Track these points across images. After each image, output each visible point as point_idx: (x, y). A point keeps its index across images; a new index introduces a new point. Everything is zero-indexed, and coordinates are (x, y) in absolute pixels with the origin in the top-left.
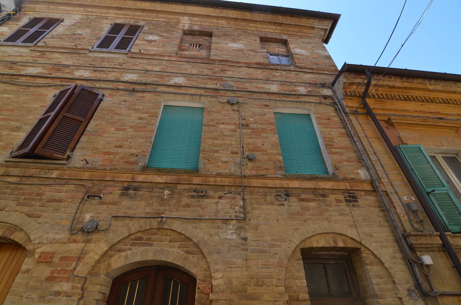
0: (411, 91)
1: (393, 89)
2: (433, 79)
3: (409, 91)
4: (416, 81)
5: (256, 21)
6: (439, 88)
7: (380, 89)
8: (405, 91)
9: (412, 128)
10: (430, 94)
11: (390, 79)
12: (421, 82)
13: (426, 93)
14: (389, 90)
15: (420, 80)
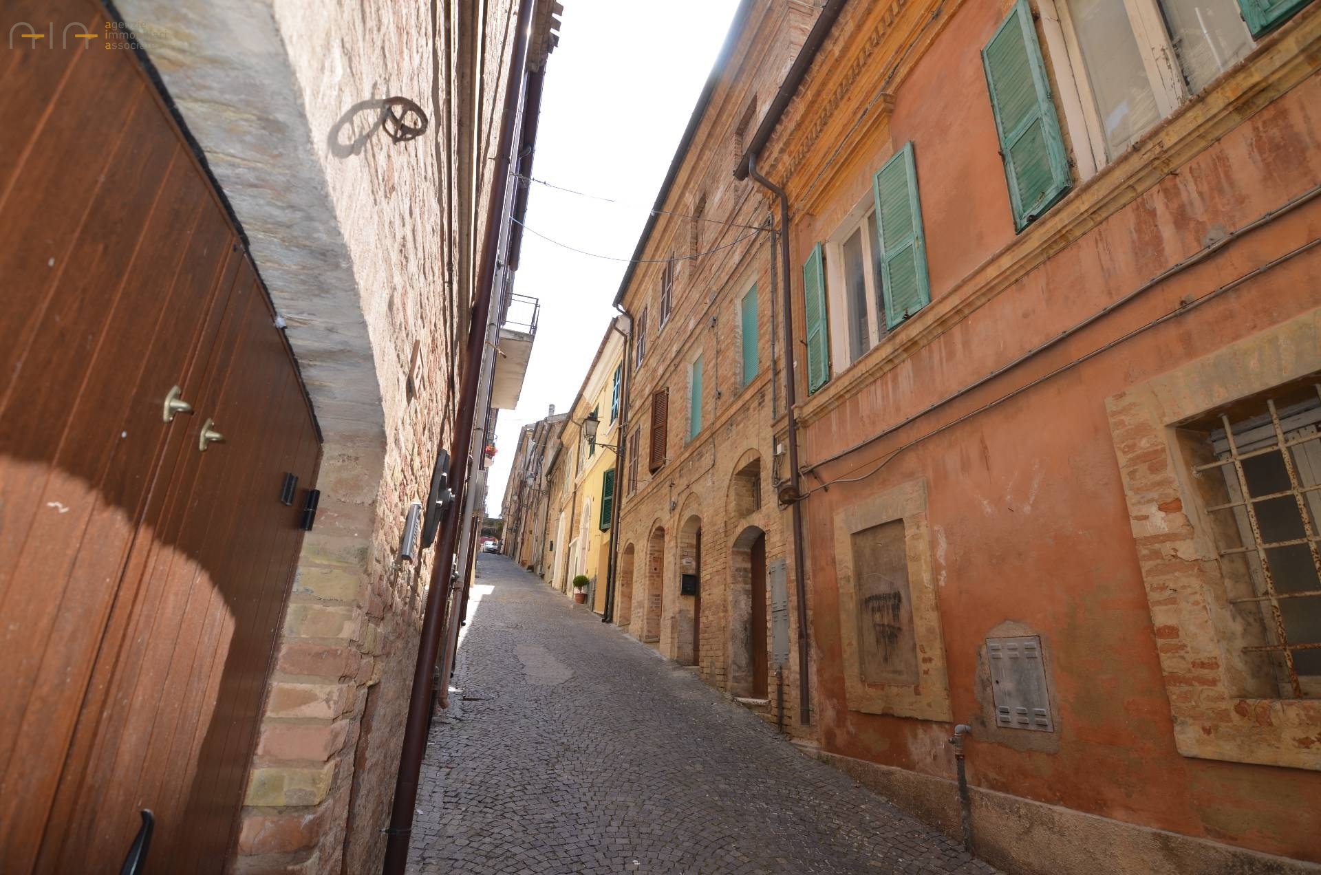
0: (824, 95)
1: (803, 127)
2: (831, 28)
3: (820, 98)
4: (815, 67)
5: (721, 109)
6: (850, 27)
7: (792, 148)
8: (816, 106)
9: (831, 193)
10: (849, 59)
11: (790, 115)
12: (823, 58)
13: (840, 68)
14: (800, 133)
15: (819, 58)
